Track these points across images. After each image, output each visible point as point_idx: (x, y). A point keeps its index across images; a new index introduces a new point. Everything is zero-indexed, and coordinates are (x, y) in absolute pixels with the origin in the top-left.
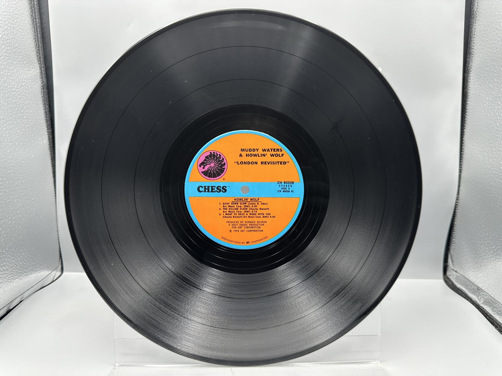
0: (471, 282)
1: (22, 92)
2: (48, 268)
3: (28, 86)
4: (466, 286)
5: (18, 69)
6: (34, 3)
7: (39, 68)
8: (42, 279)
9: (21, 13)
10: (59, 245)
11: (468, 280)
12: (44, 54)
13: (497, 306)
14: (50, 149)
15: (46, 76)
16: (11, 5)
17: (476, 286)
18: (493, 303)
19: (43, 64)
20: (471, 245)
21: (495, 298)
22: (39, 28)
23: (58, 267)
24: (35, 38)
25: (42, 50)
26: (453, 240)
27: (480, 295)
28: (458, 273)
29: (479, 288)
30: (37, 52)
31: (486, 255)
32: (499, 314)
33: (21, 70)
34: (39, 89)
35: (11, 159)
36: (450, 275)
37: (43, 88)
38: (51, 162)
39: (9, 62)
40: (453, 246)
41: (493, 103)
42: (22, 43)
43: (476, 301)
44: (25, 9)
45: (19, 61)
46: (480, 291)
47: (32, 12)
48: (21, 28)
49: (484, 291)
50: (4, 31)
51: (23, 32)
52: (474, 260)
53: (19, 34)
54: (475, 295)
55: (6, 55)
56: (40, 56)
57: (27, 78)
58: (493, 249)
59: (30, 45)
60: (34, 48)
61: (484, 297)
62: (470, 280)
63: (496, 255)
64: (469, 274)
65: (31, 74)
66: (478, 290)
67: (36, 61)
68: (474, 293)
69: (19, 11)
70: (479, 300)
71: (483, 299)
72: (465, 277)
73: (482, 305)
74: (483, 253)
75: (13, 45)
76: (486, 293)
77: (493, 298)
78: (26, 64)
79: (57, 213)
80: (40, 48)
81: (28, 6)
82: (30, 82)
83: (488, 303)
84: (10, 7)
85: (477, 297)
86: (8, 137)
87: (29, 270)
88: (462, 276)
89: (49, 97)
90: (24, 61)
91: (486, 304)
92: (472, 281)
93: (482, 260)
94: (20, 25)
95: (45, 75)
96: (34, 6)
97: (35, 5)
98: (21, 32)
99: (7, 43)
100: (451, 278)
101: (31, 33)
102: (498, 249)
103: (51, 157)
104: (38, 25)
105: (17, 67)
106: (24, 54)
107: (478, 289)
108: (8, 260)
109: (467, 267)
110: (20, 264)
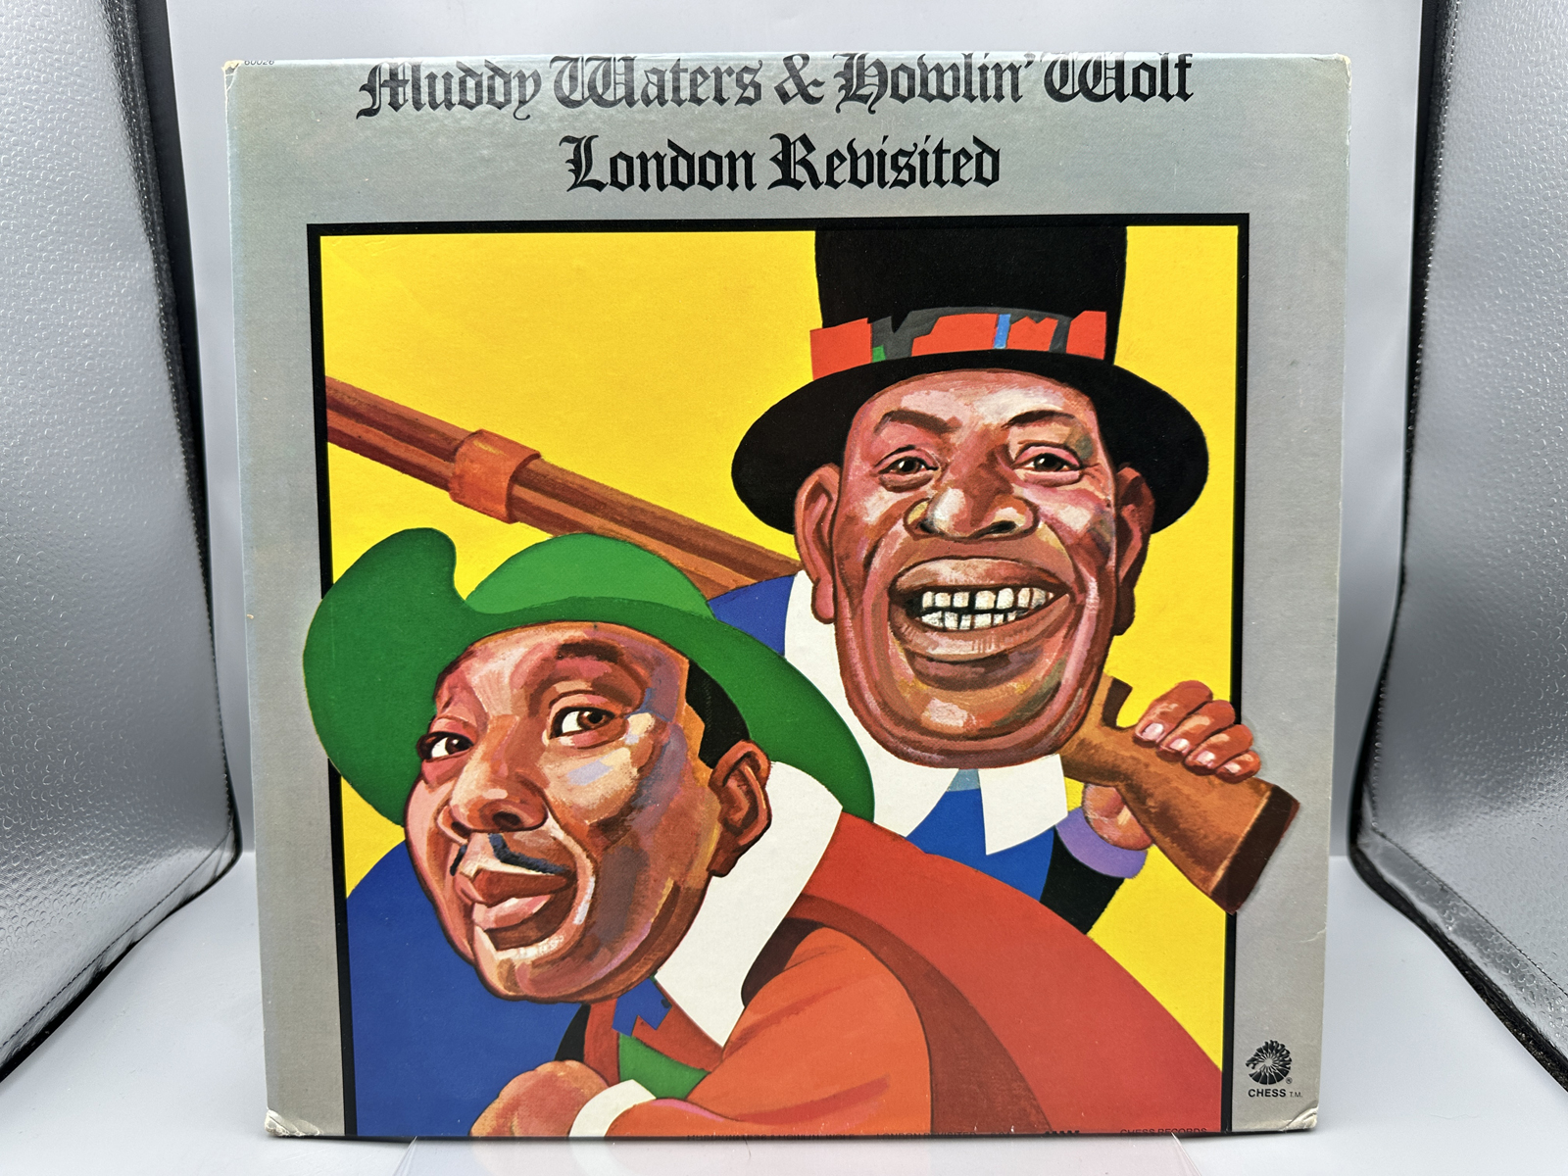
0: (1425, 869)
1: (107, 337)
2: (199, 844)
3: (124, 315)
4: (1411, 880)
5: (95, 267)
6: (129, 59)
7: (151, 256)
8: (185, 876)
9: (95, 98)
11: (1416, 862)
13: (1492, 941)
14: (193, 493)
15: (173, 276)
16: (67, 78)
17: (1439, 880)
18: (1483, 932)
19: (162, 242)
20: (1426, 765)
21: (1488, 917)
22: (147, 135)
23: (226, 837)
24: (137, 169)
25: (156, 200)
27: (1448, 908)
28: (1390, 840)
29: (1445, 887)
31: (1464, 797)
32: (1497, 966)
33: (102, 268)
34: (155, 320)
35: (86, 538)
36: (1367, 845)
37: (166, 317)
38: (196, 532)
39: (69, 251)
41: (1491, 357)
42: (102, 190)
43: (1436, 926)
44: (107, 84)
45: (96, 243)
46: (1448, 897)
47: (126, 89)
48: (97, 144)
49: (1460, 897)
50: (50, 159)
51: (103, 156)
52: (1433, 807)
53: (93, 163)
55: (58, 232)
56: (153, 219)
58: (1483, 780)
59: (123, 192)
60: (136, 200)
61: (1457, 914)
62: (1421, 862)
64: (1418, 844)
65: (131, 278)
66: (1442, 894)
67: (143, 237)
68: (1430, 901)
69: (89, 94)
70: (1446, 923)
71: (1456, 919)
72: (1407, 854)
73: (1452, 937)
74: (1457, 789)
75: (77, 197)
76: (1465, 902)
77: (1483, 917)
78: (115, 248)
79: (216, 682)
80: (152, 195)
81: (115, 73)
82: (128, 302)
83: (1471, 932)
84: (66, 85)
85: (1438, 913)
86: (77, 473)
87: (151, 856)
88: (1400, 848)
89: (182, 341)
90: (110, 240)
91: (1464, 936)
93: (1454, 809)
95: (170, 275)
96: (130, 70)
97: (132, 66)
98: (97, 155)
99: (60, 195)
101: (126, 155)
103: (194, 518)
104: (143, 124)
105: (90, 262)
107: (1442, 889)
108: (93, 833)
109: (1414, 825)
110: (125, 842)
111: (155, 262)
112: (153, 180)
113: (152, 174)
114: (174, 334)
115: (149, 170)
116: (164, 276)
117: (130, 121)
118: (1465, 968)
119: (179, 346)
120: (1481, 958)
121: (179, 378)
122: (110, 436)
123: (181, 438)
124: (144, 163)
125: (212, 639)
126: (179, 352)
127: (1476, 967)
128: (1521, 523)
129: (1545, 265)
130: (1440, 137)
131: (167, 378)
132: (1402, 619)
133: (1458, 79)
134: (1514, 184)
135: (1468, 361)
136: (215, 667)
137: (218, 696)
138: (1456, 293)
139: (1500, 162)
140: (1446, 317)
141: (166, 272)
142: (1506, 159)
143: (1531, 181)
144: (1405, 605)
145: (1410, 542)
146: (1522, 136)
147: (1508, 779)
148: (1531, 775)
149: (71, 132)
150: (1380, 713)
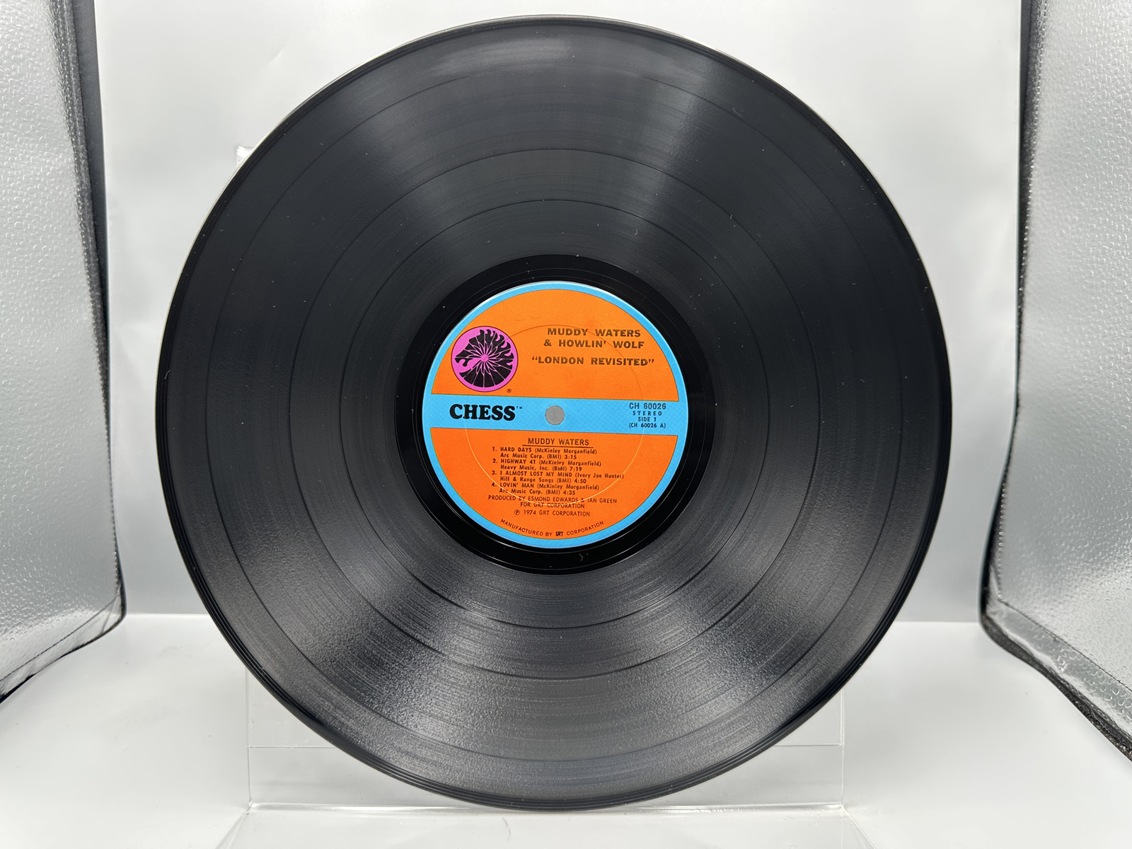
0: (1041, 626)
3: (48, 191)
4: (1029, 636)
5: (26, 153)
6: (62, 6)
7: (72, 152)
9: (32, 28)
10: (117, 551)
11: (1034, 621)
12: (84, 122)
15: (90, 170)
17: (1052, 634)
18: (1088, 670)
19: (82, 144)
20: (1039, 543)
21: (1092, 658)
25: (79, 112)
26: (1000, 533)
27: (1060, 654)
28: (1012, 608)
29: (1057, 639)
30: (69, 116)
31: (1071, 564)
32: (1101, 695)
33: (33, 155)
34: (73, 199)
36: (994, 613)
40: (1000, 547)
41: (1081, 226)
43: (1051, 668)
47: (58, 26)
48: (33, 62)
49: (1069, 645)
52: (1046, 577)
53: (29, 76)
54: (1048, 654)
56: (75, 125)
57: (45, 174)
58: (1085, 549)
59: (52, 100)
60: (62, 108)
61: (1068, 658)
63: (1093, 563)
64: (1035, 608)
65: (55, 165)
66: (1055, 643)
67: (66, 137)
68: (1046, 650)
69: (28, 24)
70: (1058, 666)
71: (1066, 662)
72: (1026, 616)
73: (1064, 676)
74: (1065, 559)
76: (1073, 648)
77: (1088, 659)
78: (43, 142)
79: (111, 479)
80: (75, 108)
83: (1078, 671)
85: (1052, 659)
88: (1020, 612)
89: (94, 220)
90: (39, 135)
91: (1073, 674)
92: (1043, 624)
93: (1063, 576)
94: (30, 55)
96: (62, 14)
97: (64, 11)
98: (32, 70)
100: (996, 619)
102: (1097, 548)
106: (39, 120)
107: (1055, 640)
109: (1032, 593)
111: (75, 157)
112: (77, 97)
113: (76, 93)
114: (88, 213)
115: (74, 89)
116: (82, 169)
117: (60, 50)
118: (1075, 699)
119: (92, 223)
120: (1088, 690)
121: (91, 246)
122: (32, 280)
123: (90, 291)
124: (70, 83)
125: (109, 446)
126: (92, 227)
127: (1085, 698)
128: (1110, 346)
129: (1119, 151)
130: (1037, 72)
131: (81, 244)
132: (1017, 435)
133: (1050, 26)
134: (1094, 94)
135: (1064, 232)
136: (110, 468)
137: (111, 490)
138: (1053, 183)
139: (1083, 80)
140: (1046, 202)
141: (84, 165)
142: (1088, 77)
143: (1107, 89)
144: (1019, 423)
145: (1023, 374)
146: (1099, 57)
147: (1105, 544)
148: (1124, 539)
149: (11, 50)
150: (1003, 509)
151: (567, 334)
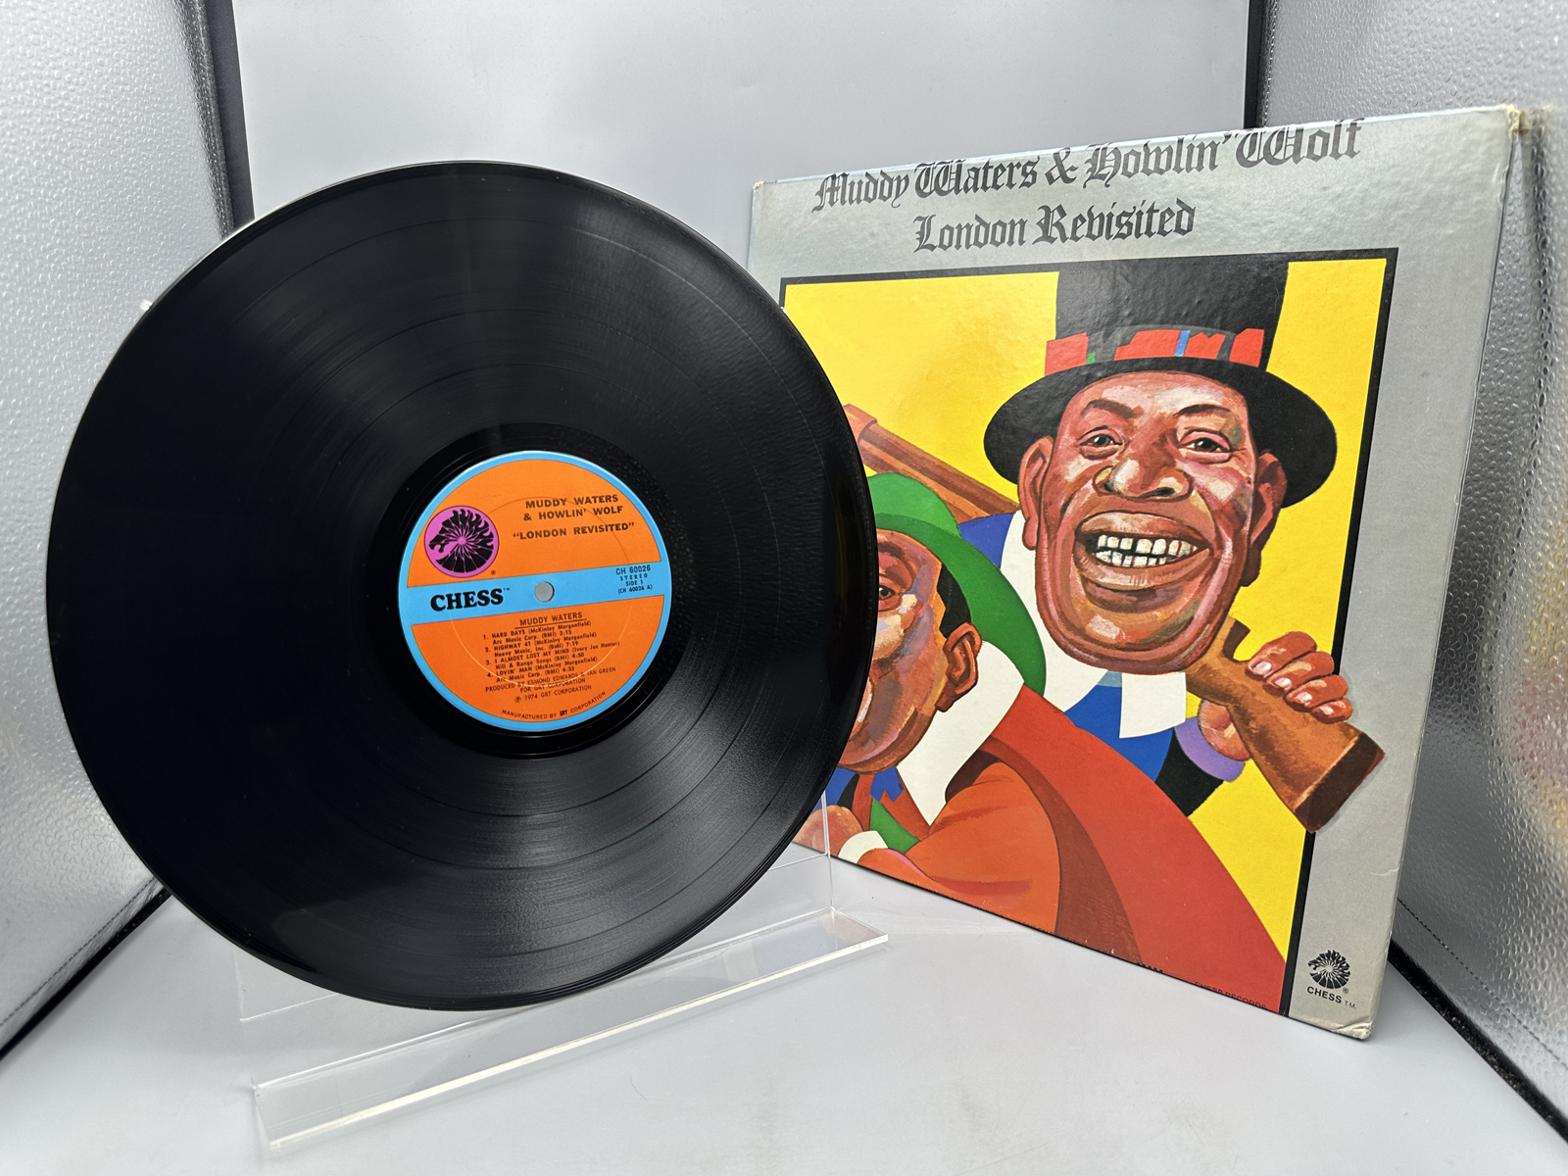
151: (546, 505)
